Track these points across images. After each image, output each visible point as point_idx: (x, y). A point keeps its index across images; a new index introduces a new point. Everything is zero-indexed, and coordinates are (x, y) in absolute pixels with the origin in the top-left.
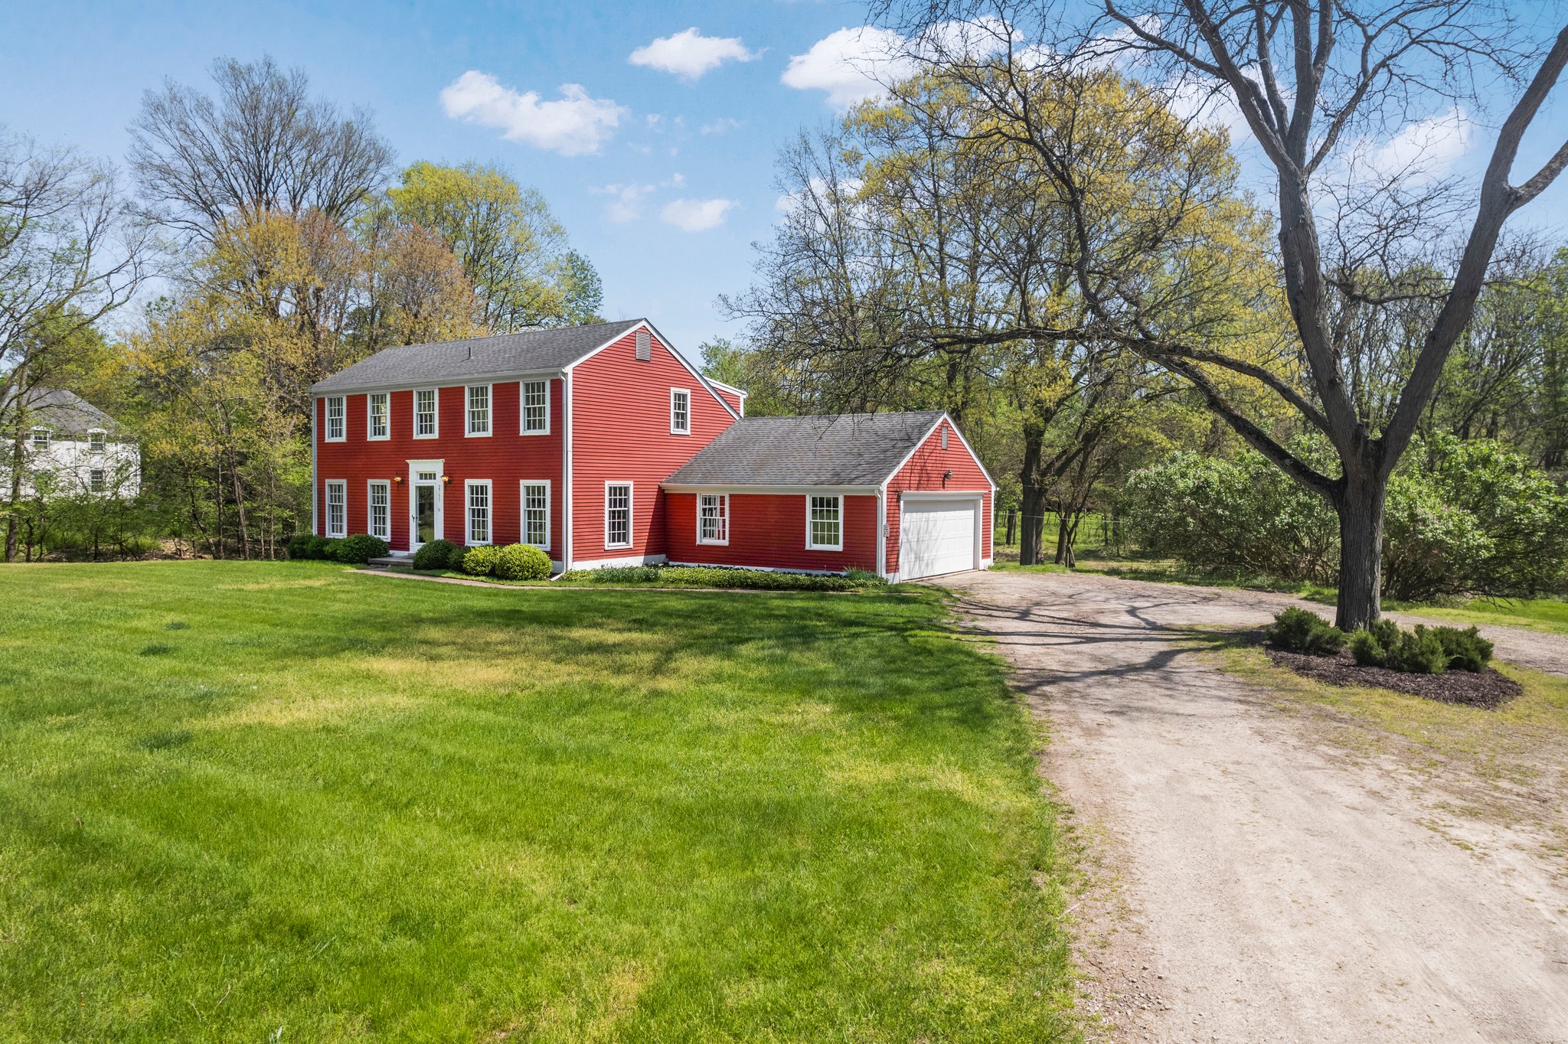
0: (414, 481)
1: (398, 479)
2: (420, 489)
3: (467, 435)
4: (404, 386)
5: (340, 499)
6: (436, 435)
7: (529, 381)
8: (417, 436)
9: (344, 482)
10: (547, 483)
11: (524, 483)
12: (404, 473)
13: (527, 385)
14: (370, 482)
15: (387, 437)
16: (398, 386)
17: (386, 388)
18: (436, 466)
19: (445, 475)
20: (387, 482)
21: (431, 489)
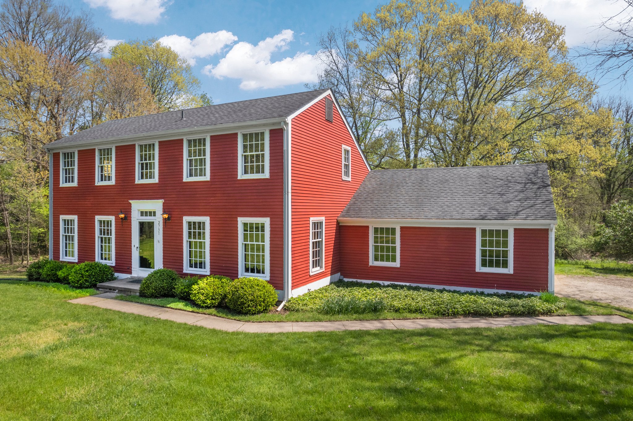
0: (136, 219)
1: (122, 216)
2: (142, 224)
3: (185, 179)
4: (127, 140)
5: (72, 231)
6: (156, 180)
7: (248, 131)
8: (138, 181)
9: (75, 218)
10: (266, 221)
11: (241, 220)
12: (127, 211)
13: (245, 136)
14: (98, 218)
15: (113, 182)
16: (123, 141)
17: (112, 142)
18: (157, 205)
19: (164, 212)
20: (112, 218)
21: (151, 225)
